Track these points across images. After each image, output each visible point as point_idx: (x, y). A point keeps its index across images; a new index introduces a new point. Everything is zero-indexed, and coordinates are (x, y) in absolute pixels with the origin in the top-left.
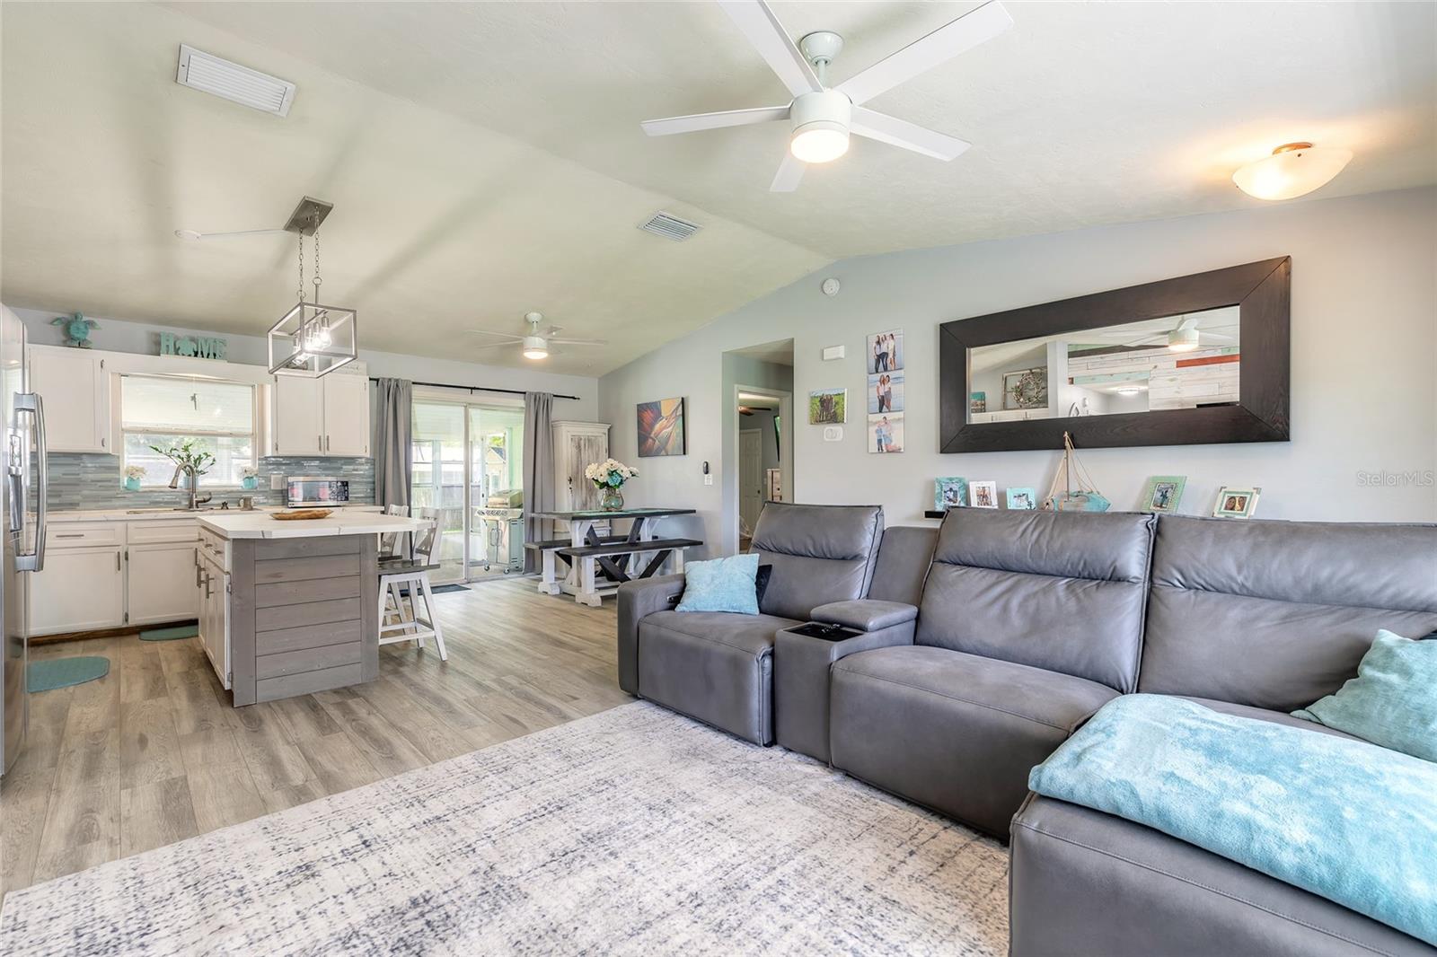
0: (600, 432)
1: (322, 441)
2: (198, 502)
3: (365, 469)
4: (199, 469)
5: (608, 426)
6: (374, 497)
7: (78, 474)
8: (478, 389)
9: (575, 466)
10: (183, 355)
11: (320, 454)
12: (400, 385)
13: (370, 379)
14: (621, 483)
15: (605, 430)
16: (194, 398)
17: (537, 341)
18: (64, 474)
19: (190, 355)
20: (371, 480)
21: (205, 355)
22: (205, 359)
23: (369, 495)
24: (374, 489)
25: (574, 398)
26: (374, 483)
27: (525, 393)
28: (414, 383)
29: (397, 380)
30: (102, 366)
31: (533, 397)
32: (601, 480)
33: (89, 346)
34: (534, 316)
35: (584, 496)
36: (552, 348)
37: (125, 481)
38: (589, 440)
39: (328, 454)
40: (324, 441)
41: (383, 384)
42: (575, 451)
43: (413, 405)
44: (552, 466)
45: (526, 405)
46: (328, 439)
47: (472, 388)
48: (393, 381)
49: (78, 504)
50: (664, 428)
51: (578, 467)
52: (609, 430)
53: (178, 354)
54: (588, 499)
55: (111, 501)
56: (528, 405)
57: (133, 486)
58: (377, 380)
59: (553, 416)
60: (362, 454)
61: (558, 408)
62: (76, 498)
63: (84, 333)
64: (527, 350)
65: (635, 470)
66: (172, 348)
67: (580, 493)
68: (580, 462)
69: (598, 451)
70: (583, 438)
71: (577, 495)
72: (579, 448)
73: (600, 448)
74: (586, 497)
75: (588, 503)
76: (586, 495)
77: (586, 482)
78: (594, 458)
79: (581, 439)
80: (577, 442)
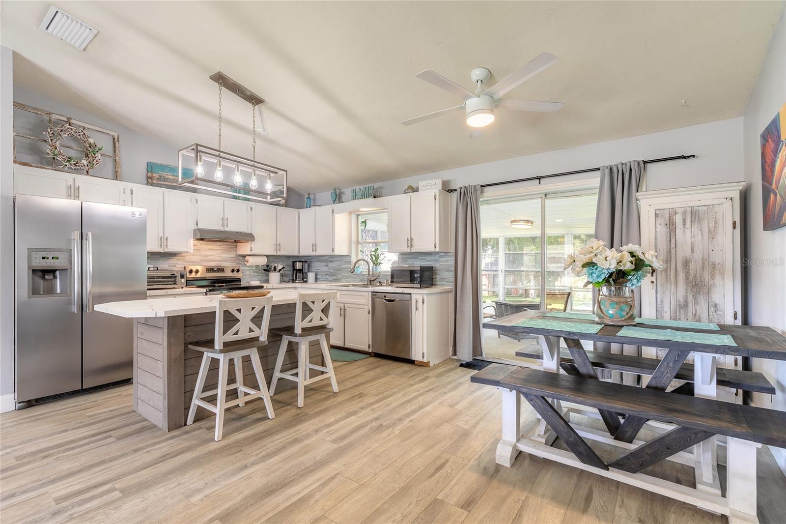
0: (722, 199)
2: (370, 281)
10: (358, 199)
11: (409, 250)
15: (733, 191)
16: (364, 222)
19: (360, 199)
22: (365, 198)
28: (482, 186)
30: (333, 212)
35: (681, 294)
39: (413, 250)
40: (410, 242)
46: (413, 240)
51: (669, 252)
53: (356, 199)
55: (349, 278)
60: (433, 249)
67: (673, 291)
68: (673, 245)
69: (715, 227)
70: (680, 211)
71: (668, 293)
72: (671, 226)
73: (720, 223)
74: (686, 296)
75: (690, 305)
76: (686, 292)
77: (687, 274)
78: (706, 238)
79: (676, 213)
80: (667, 217)
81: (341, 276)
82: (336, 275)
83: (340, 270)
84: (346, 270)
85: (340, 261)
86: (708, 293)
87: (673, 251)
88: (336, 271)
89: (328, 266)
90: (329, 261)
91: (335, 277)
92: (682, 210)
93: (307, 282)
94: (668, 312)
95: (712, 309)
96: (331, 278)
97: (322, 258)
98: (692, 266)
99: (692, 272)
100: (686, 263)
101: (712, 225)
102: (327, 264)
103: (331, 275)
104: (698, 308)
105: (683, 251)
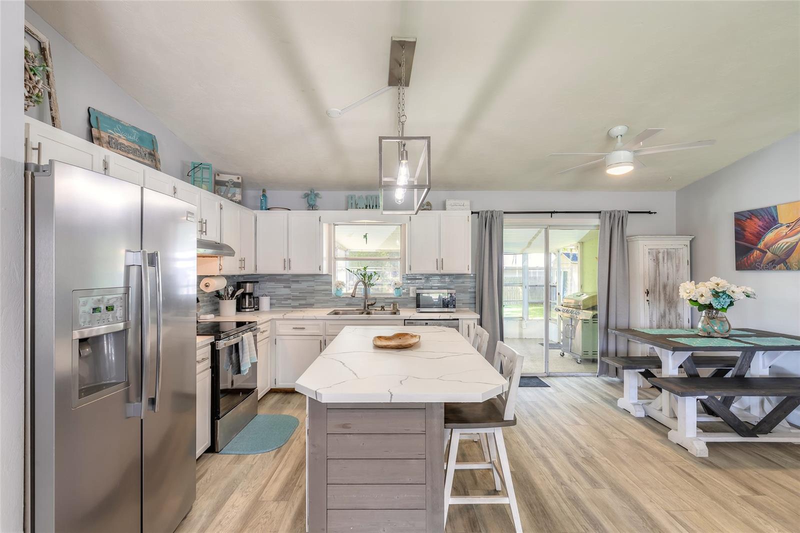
0: (681, 245)
1: (439, 263)
2: (368, 305)
3: (469, 284)
4: (371, 282)
5: (690, 238)
6: (475, 303)
7: (313, 287)
8: (557, 212)
9: (652, 279)
10: (360, 208)
11: (437, 272)
12: (494, 215)
13: (472, 213)
14: (731, 304)
15: (686, 241)
16: (365, 236)
17: (624, 155)
18: (308, 287)
19: (363, 208)
20: (472, 290)
21: (371, 207)
22: (371, 209)
23: (472, 302)
24: (475, 298)
25: (650, 213)
26: (475, 292)
27: (600, 212)
28: (505, 213)
29: (492, 212)
30: (320, 220)
31: (608, 215)
32: (702, 301)
33: (317, 208)
34: (619, 130)
35: (662, 308)
36: (639, 160)
37: (333, 292)
38: (668, 254)
39: (442, 272)
40: (440, 263)
41: (482, 216)
42: (652, 264)
43: (504, 229)
44: (627, 279)
45: (601, 223)
46: (442, 261)
47: (552, 213)
48: (489, 213)
49: (313, 305)
50: (783, 238)
51: (655, 279)
52: (691, 242)
53: (357, 208)
54: (667, 311)
55: (328, 303)
56: (603, 223)
57: (339, 294)
58: (478, 213)
59: (628, 231)
60: (466, 272)
61: (633, 224)
62: (312, 301)
63: (314, 201)
64: (610, 166)
65: (749, 290)
66: (354, 205)
67: (658, 305)
68: (658, 275)
69: (679, 263)
70: (662, 251)
71: (655, 308)
72: (657, 260)
73: (681, 260)
74: (665, 310)
75: (667, 315)
76: (665, 307)
77: (665, 294)
78: (675, 271)
79: (659, 252)
80: (655, 255)
81: (314, 300)
82: (306, 299)
83: (313, 293)
84: (323, 292)
85: (314, 281)
86: (676, 307)
87: (658, 278)
88: (306, 295)
89: (290, 287)
90: (293, 281)
91: (303, 302)
92: (663, 250)
93: (258, 310)
94: (655, 321)
95: (678, 318)
96: (296, 303)
97: (279, 277)
98: (668, 289)
99: (668, 293)
100: (665, 287)
101: (677, 262)
102: (288, 285)
103: (295, 298)
104: (671, 317)
105: (663, 279)
